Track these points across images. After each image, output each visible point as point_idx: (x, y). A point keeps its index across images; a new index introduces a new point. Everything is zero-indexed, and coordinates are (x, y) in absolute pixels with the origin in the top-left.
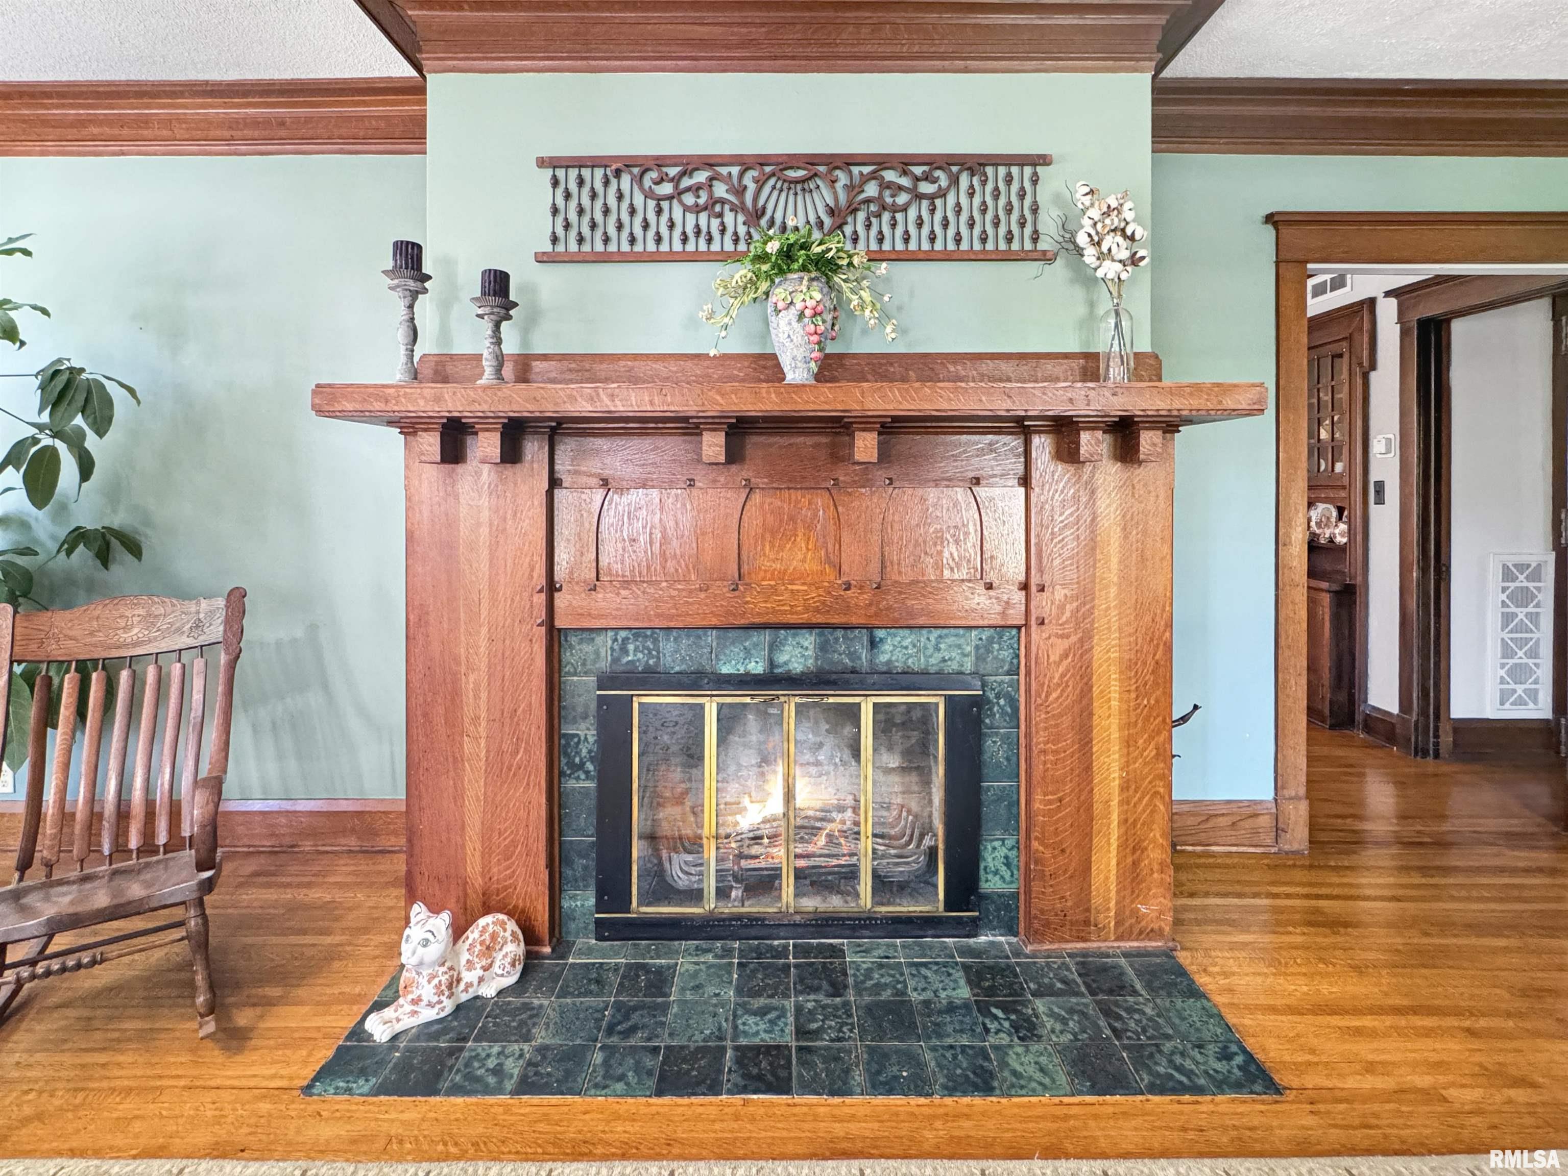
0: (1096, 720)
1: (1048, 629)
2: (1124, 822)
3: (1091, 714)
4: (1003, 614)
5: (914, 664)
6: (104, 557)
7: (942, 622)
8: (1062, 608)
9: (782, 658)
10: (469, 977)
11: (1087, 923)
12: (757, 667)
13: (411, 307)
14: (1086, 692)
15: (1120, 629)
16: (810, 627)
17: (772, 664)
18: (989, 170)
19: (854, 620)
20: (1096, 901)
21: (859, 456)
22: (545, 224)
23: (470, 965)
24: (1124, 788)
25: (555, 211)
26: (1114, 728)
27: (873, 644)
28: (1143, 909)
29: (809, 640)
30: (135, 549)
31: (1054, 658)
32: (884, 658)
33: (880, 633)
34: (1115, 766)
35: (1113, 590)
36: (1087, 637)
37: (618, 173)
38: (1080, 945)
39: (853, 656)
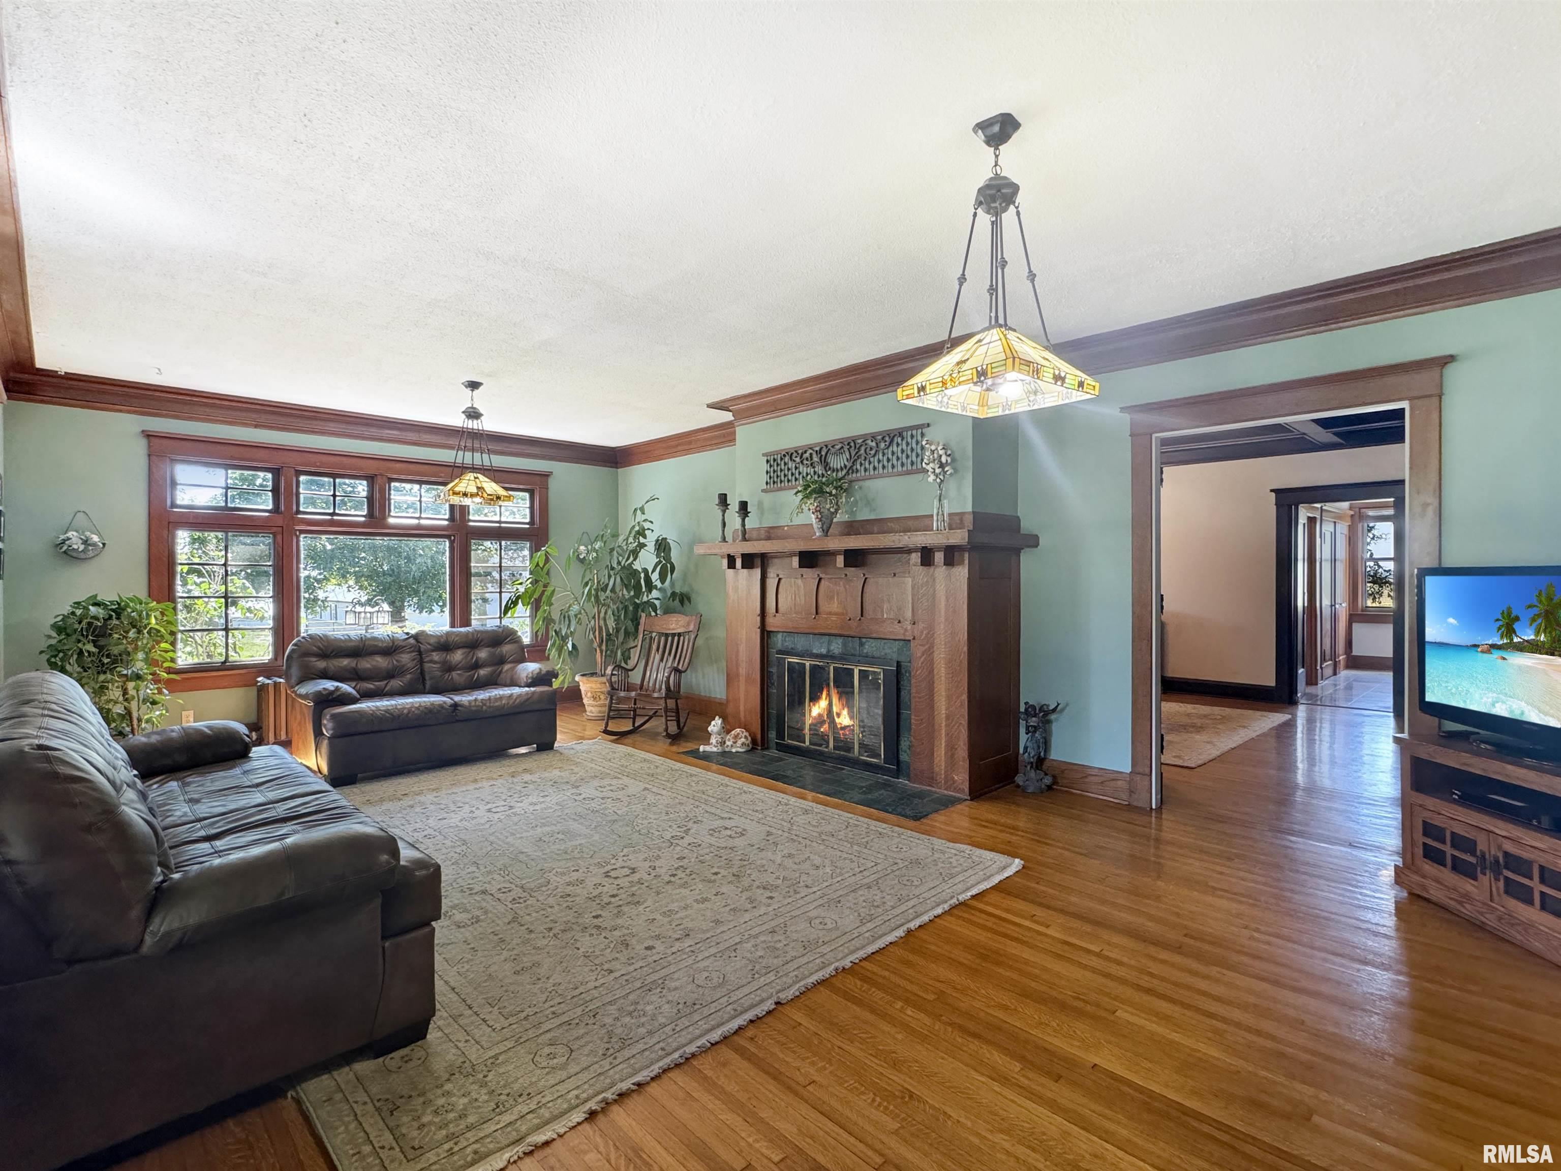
0: (935, 685)
1: (916, 641)
2: (947, 735)
3: (933, 682)
4: (904, 634)
5: (876, 654)
6: (682, 602)
7: (882, 636)
8: (922, 632)
9: (832, 648)
10: (729, 743)
11: (932, 778)
12: (824, 651)
13: (723, 515)
14: (931, 671)
15: (945, 644)
16: (841, 636)
17: (829, 651)
18: (905, 434)
19: (852, 634)
20: (937, 769)
21: (838, 565)
22: (765, 478)
23: (729, 740)
24: (947, 718)
25: (767, 472)
26: (943, 690)
27: (862, 644)
28: (956, 778)
29: (840, 641)
30: (689, 600)
31: (919, 655)
32: (865, 651)
33: (864, 640)
34: (943, 707)
35: (942, 626)
36: (932, 647)
37: (784, 456)
38: (928, 788)
39: (855, 649)
